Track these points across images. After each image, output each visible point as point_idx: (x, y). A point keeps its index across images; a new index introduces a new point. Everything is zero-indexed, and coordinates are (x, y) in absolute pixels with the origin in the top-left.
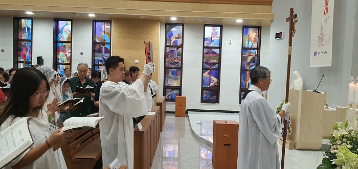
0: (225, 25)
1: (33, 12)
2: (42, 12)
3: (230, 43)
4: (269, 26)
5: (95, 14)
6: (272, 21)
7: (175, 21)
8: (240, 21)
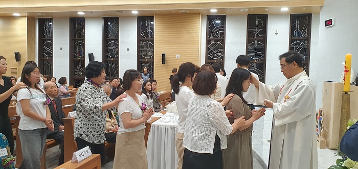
0: (271, 14)
1: (84, 12)
2: (92, 12)
3: (276, 34)
4: (319, 14)
5: (138, 11)
6: (322, 7)
7: (216, 13)
8: (285, 9)
